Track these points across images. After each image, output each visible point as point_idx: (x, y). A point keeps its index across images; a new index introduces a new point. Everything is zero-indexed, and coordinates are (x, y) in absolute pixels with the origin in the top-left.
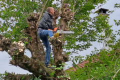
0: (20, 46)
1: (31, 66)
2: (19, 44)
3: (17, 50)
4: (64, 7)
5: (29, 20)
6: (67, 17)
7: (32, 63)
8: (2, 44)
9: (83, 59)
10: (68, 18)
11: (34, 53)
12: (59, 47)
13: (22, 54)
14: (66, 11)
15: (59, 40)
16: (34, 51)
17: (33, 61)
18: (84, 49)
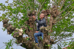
0: (20, 32)
1: (28, 45)
2: (20, 30)
3: (17, 34)
4: (53, 8)
5: (29, 15)
6: (54, 14)
7: (28, 43)
8: (10, 30)
9: (67, 44)
10: (56, 15)
11: (30, 37)
12: (46, 33)
13: (21, 37)
14: (54, 10)
15: (46, 29)
16: (30, 36)
17: (29, 42)
18: (67, 37)
